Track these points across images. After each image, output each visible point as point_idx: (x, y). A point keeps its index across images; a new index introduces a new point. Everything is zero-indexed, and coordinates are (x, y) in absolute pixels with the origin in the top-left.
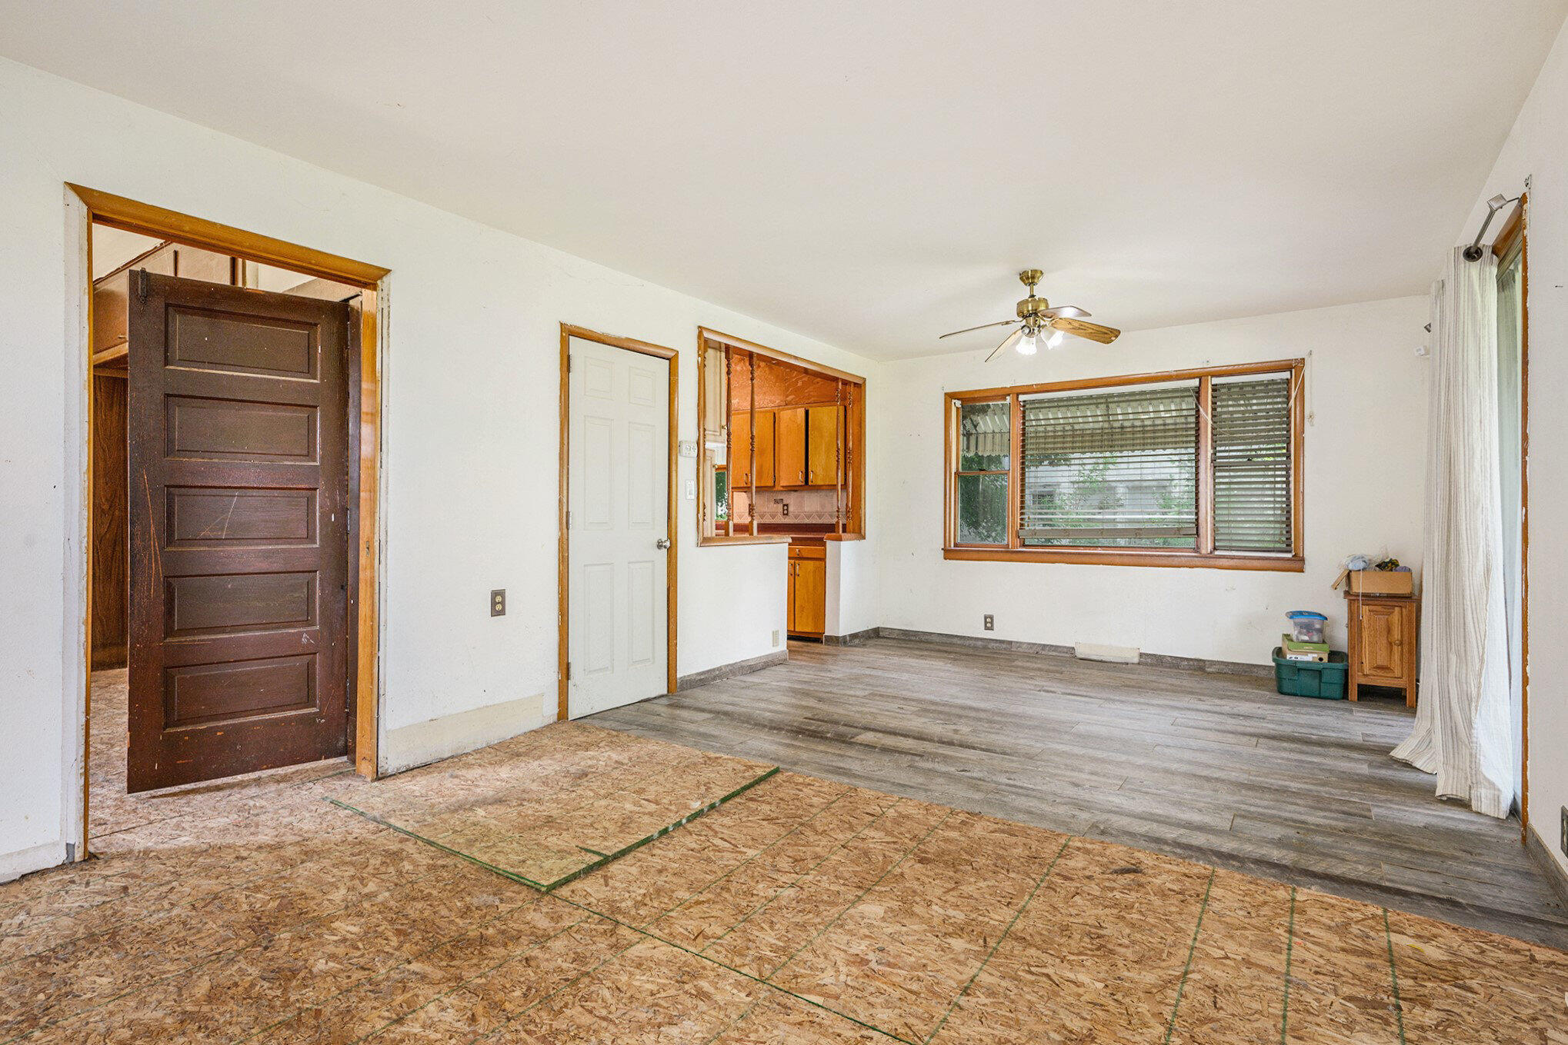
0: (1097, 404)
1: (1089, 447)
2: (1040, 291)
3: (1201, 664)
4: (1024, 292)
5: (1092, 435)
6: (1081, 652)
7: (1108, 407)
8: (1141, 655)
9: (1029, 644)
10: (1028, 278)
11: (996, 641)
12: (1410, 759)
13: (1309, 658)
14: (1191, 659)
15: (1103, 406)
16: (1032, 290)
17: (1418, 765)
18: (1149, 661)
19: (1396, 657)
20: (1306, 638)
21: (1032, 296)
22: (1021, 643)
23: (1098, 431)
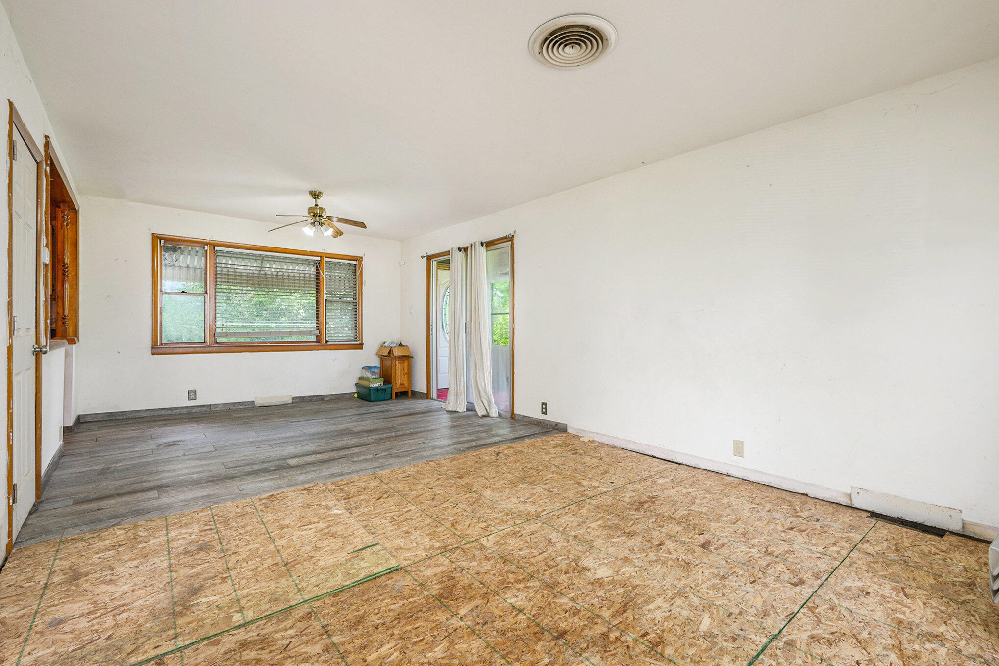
0: (256, 260)
1: (245, 283)
2: (321, 202)
3: (322, 397)
4: (312, 202)
5: (247, 277)
6: (258, 403)
7: (262, 262)
8: (293, 398)
9: (224, 404)
10: (315, 195)
11: (198, 406)
12: (454, 409)
13: (377, 385)
14: (318, 396)
15: (260, 262)
16: (316, 202)
17: (458, 410)
18: (297, 400)
19: (406, 379)
20: (375, 377)
21: (316, 205)
22: (218, 404)
23: (251, 275)
